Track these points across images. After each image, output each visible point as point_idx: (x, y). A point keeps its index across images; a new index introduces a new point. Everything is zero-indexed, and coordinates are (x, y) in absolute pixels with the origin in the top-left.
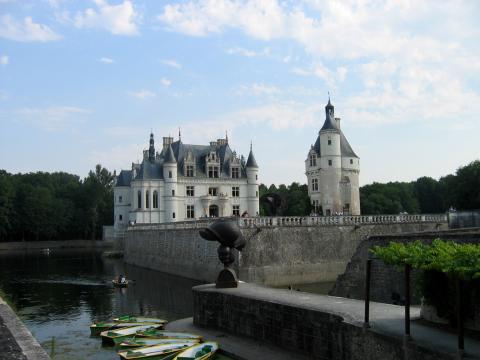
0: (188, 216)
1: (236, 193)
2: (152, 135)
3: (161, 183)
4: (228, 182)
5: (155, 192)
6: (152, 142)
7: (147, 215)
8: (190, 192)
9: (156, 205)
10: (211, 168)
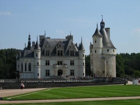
0: (46, 75)
1: (72, 63)
2: (29, 36)
3: (33, 59)
4: (68, 58)
5: (30, 63)
6: (29, 39)
7: (25, 74)
8: (48, 63)
9: (30, 69)
10: (59, 51)
